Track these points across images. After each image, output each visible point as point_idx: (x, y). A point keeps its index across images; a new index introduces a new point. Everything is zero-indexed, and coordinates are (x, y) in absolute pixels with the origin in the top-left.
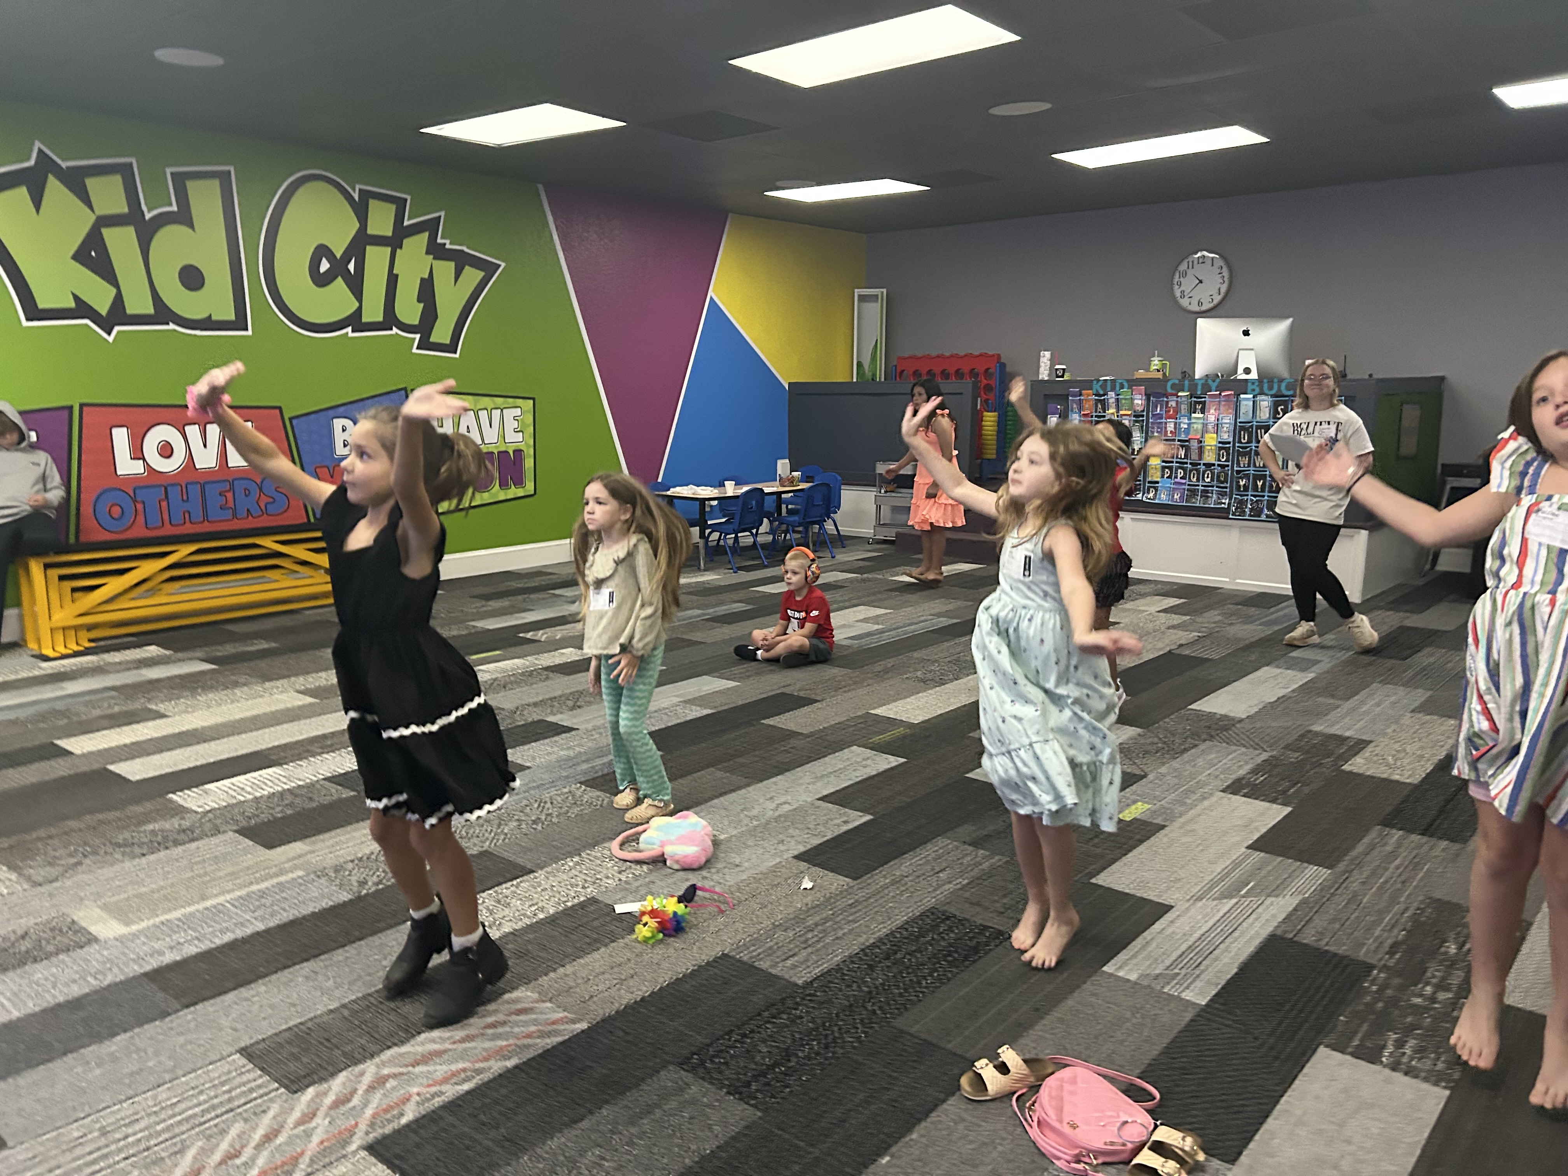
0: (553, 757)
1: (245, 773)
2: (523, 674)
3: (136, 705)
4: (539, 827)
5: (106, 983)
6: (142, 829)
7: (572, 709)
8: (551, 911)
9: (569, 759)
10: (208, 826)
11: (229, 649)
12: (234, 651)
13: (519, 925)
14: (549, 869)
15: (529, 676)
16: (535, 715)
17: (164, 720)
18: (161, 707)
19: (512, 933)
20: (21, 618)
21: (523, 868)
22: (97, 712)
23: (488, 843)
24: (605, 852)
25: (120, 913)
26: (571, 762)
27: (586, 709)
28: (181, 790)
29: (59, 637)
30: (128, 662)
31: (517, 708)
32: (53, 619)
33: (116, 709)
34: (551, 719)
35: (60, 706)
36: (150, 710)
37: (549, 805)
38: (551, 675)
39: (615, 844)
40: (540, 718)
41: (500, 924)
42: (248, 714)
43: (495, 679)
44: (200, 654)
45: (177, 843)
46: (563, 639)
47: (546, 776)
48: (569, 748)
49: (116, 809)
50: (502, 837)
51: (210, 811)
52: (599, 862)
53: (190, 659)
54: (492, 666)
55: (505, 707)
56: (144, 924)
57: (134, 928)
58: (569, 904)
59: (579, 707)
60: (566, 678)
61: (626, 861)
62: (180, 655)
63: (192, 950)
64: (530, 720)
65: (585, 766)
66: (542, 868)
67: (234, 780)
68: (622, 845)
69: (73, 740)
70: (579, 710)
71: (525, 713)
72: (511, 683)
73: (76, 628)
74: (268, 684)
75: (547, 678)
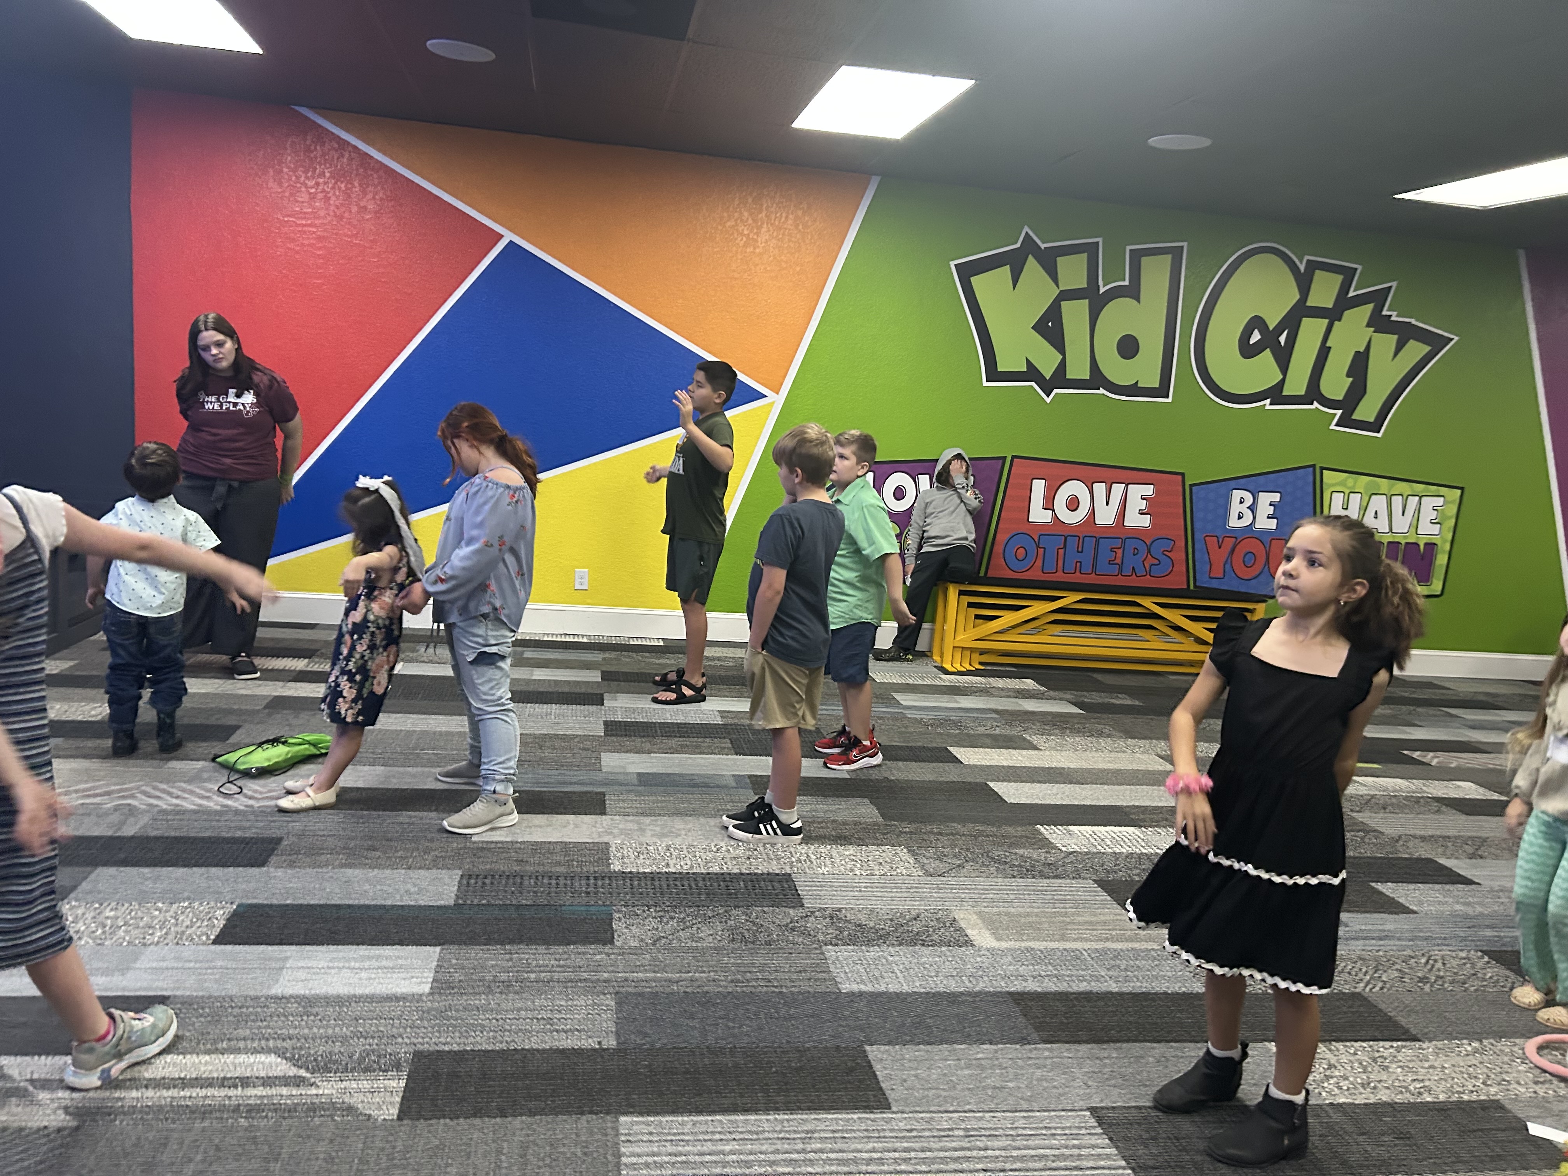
0: (1447, 909)
1: (1105, 826)
2: (1406, 798)
3: (1015, 732)
4: (1427, 988)
5: (977, 989)
6: (1014, 851)
7: (1472, 856)
8: (1442, 1097)
9: (1466, 917)
10: (1070, 868)
11: (1096, 698)
12: (1100, 701)
13: (1399, 1098)
14: (1439, 1044)
15: (1416, 803)
16: (1423, 851)
17: (1036, 752)
18: (1034, 739)
19: (1389, 1104)
20: (932, 631)
21: (1407, 1031)
22: (981, 730)
23: (1362, 985)
24: (1516, 1049)
25: (993, 925)
26: (1472, 922)
27: (1489, 862)
28: (1049, 825)
29: (958, 656)
30: (1009, 690)
31: (1400, 837)
32: (958, 639)
33: (998, 731)
34: (1442, 861)
35: (954, 716)
36: (1025, 739)
37: (1439, 965)
38: (1444, 808)
39: (1531, 1045)
40: (1430, 856)
41: (1375, 1088)
42: (1111, 766)
43: (1373, 796)
44: (1068, 696)
45: (1043, 875)
46: (1458, 769)
47: (1436, 928)
48: (1468, 904)
49: (993, 825)
50: (1380, 985)
51: (1072, 853)
52: (1506, 1059)
53: (1061, 699)
54: (1370, 780)
55: (1387, 832)
56: (1011, 944)
57: (1004, 945)
58: (1466, 1097)
59: (1481, 857)
60: (1464, 817)
61: (1545, 1071)
62: (1052, 693)
63: (1051, 986)
64: (1416, 855)
65: (1489, 933)
66: (1430, 1041)
67: (1095, 828)
68: (1540, 1048)
69: (962, 749)
70: (1480, 861)
71: (1411, 844)
72: (1392, 805)
73: (972, 650)
74: (1130, 741)
75: (1438, 811)
